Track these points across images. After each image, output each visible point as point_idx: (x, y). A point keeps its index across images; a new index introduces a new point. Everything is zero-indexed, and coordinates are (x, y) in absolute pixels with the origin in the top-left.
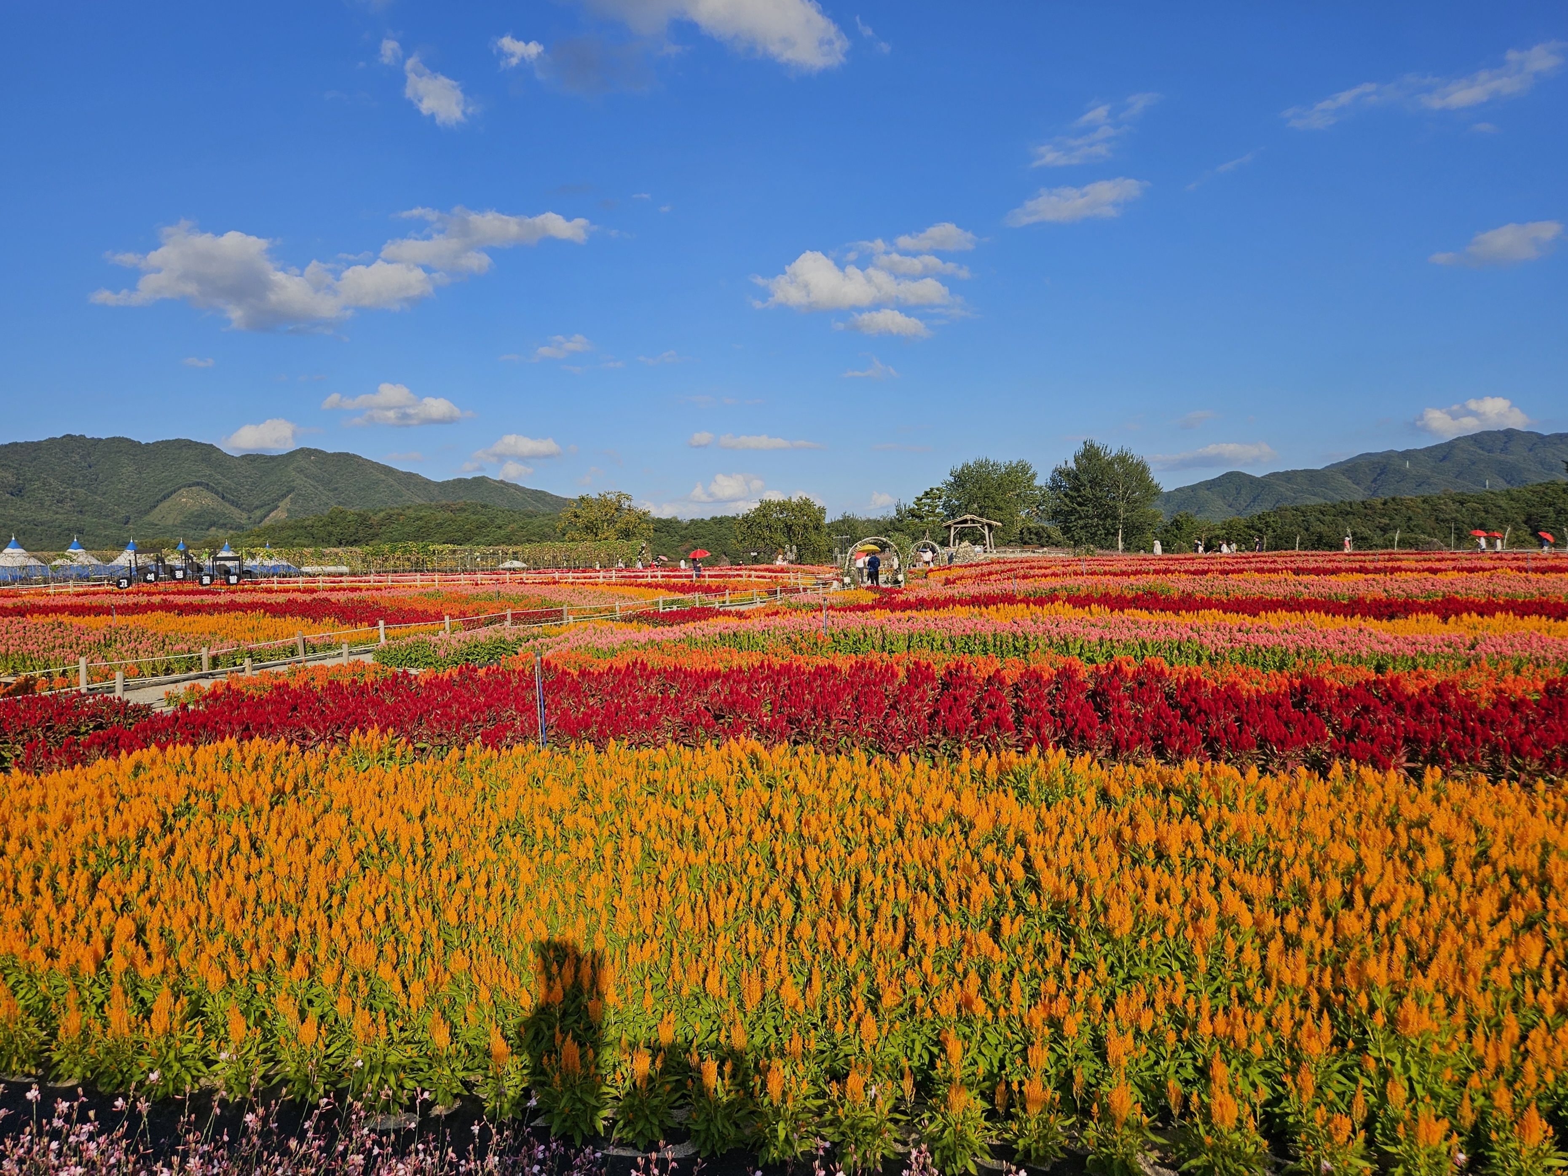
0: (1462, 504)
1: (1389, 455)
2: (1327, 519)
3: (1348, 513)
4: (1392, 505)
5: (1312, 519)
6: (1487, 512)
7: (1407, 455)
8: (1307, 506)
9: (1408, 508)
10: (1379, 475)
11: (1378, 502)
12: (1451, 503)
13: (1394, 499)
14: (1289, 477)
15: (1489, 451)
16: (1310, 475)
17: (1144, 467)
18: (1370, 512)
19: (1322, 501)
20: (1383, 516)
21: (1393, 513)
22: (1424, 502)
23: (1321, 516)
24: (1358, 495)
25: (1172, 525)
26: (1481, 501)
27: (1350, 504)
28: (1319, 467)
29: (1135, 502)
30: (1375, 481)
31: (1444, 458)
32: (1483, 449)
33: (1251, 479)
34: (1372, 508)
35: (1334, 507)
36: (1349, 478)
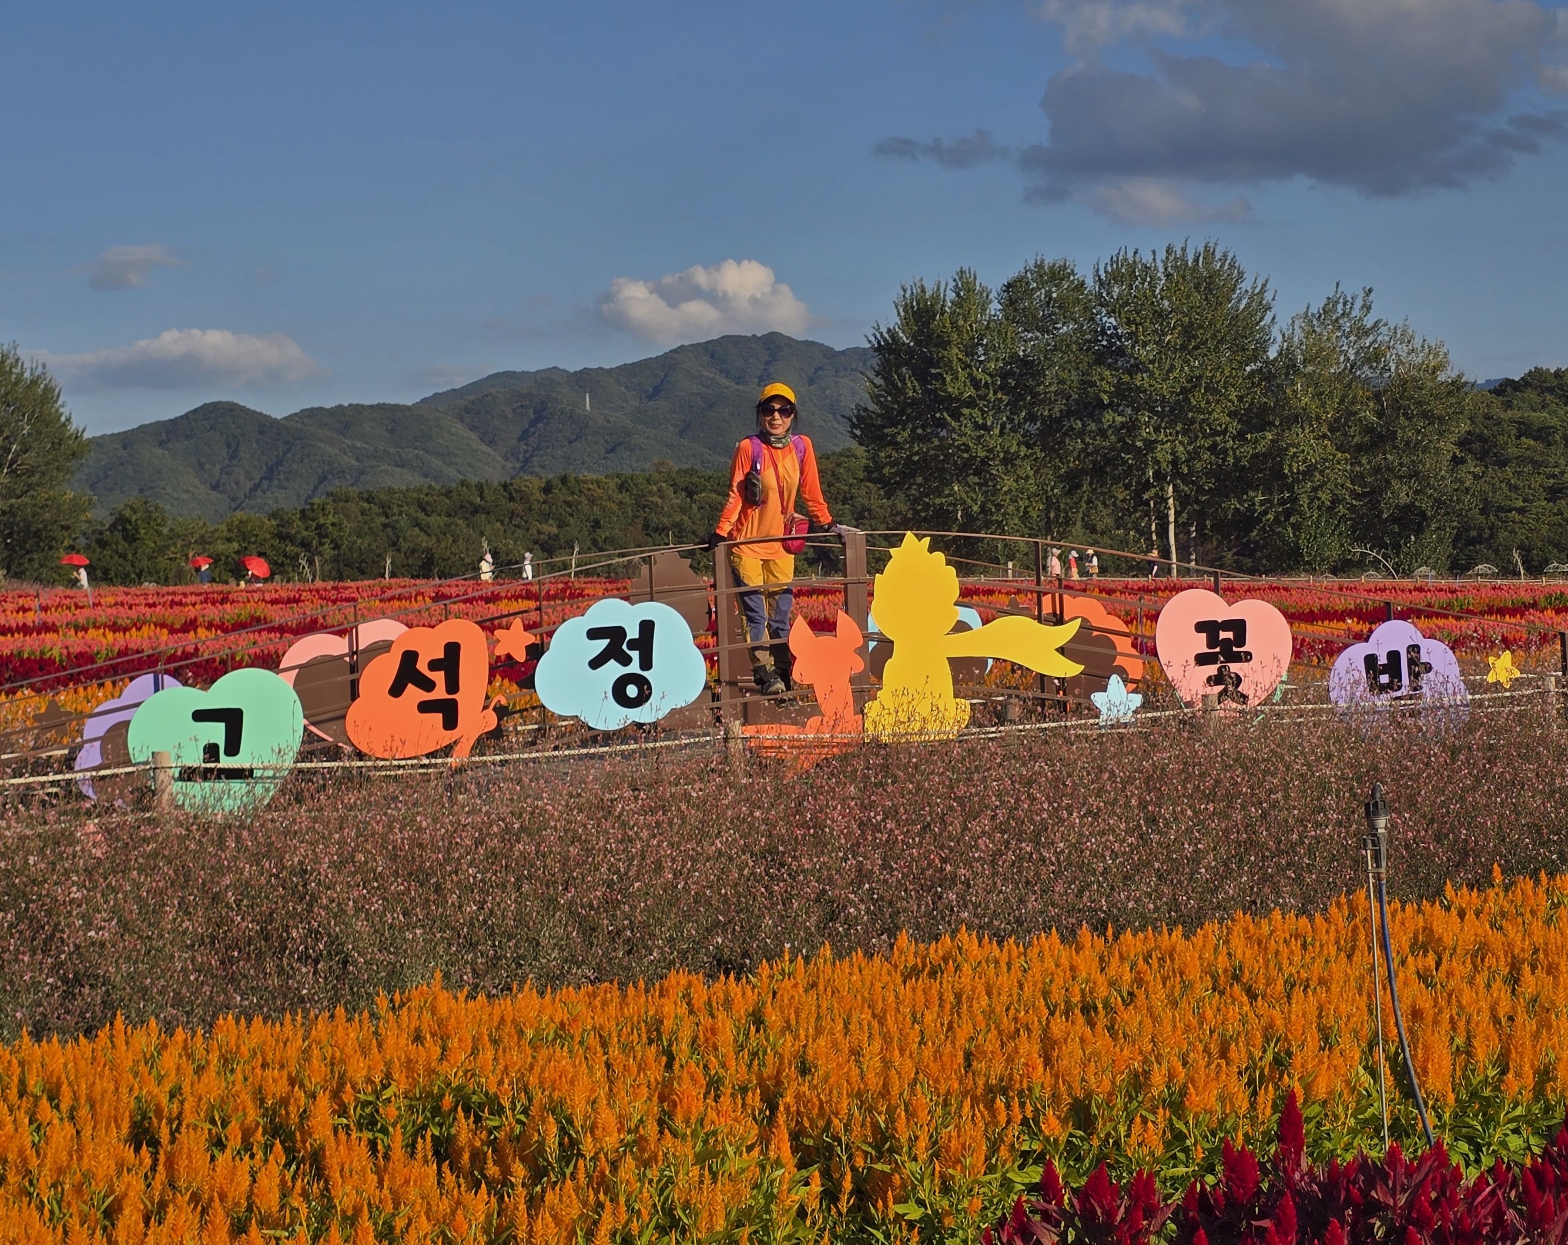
0: (690, 494)
1: (549, 379)
3: (476, 510)
4: (560, 494)
5: (403, 522)
8: (391, 491)
9: (592, 501)
10: (533, 423)
11: (533, 484)
12: (670, 492)
13: (564, 480)
14: (344, 419)
15: (739, 380)
17: (48, 390)
18: (518, 507)
19: (422, 481)
20: (545, 517)
22: (621, 487)
23: (421, 515)
24: (493, 468)
25: (113, 528)
27: (480, 488)
29: (31, 472)
30: (524, 436)
31: (655, 393)
32: (726, 373)
33: (262, 423)
34: (524, 498)
35: (448, 494)
36: (473, 428)
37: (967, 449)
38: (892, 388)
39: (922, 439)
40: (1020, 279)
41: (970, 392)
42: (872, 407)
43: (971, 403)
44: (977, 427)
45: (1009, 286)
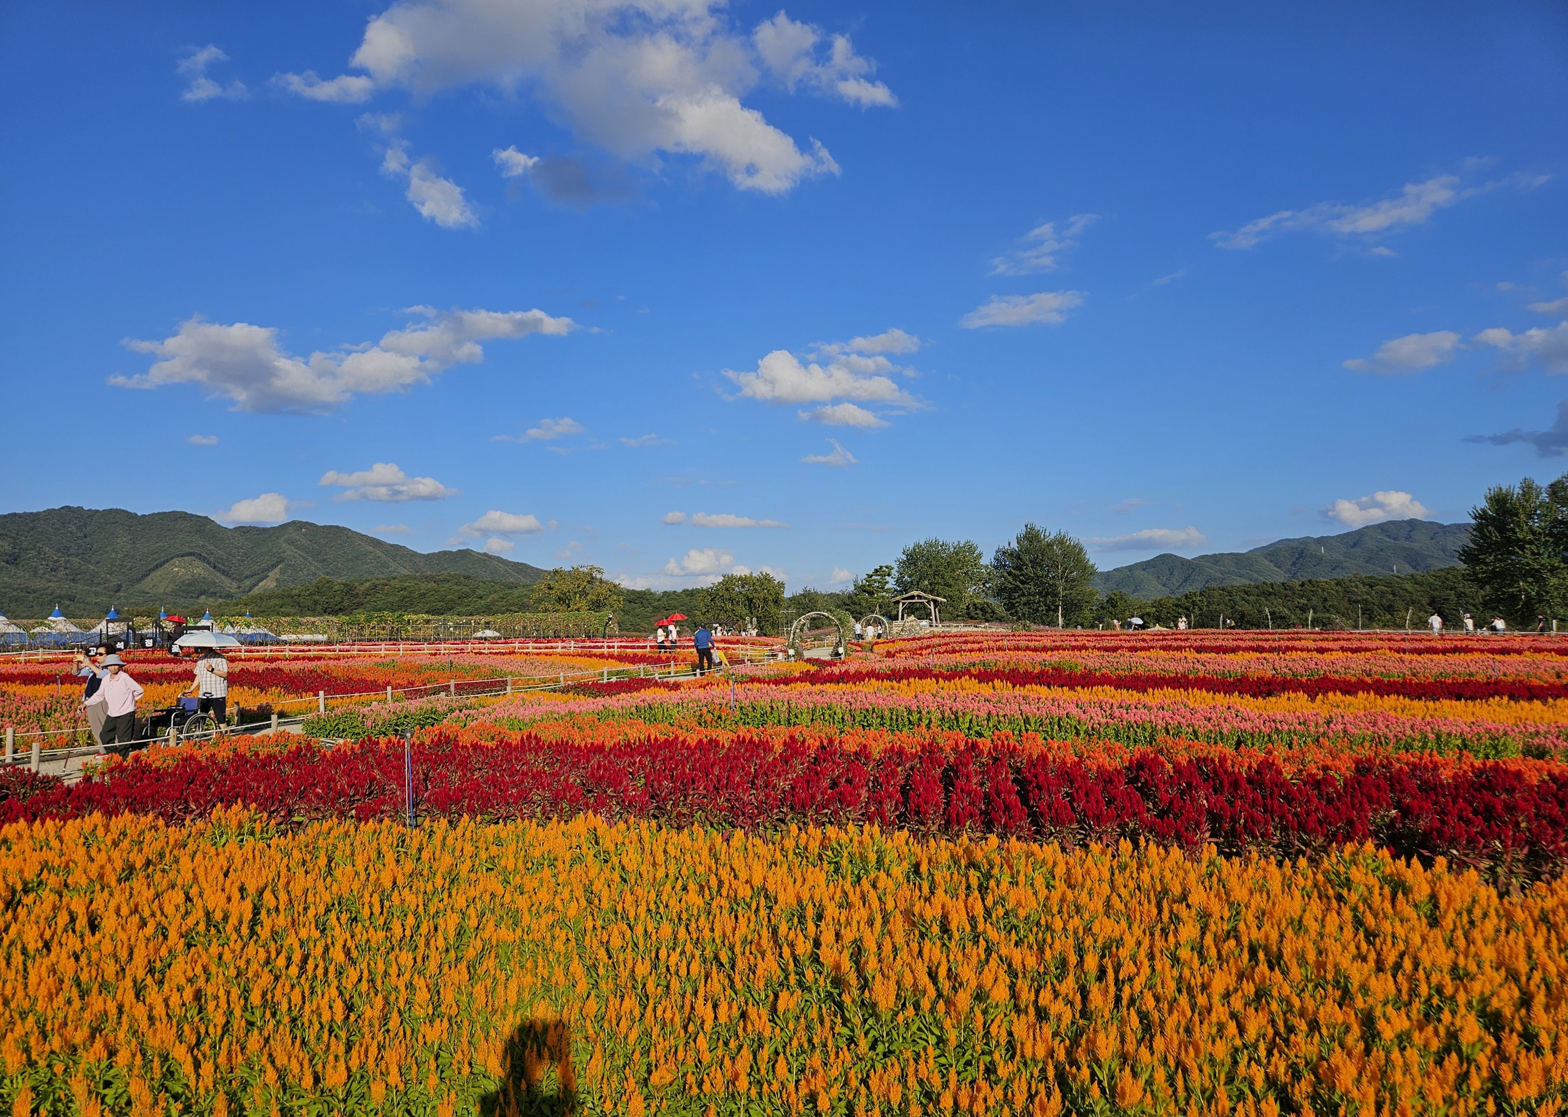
0: (1371, 587)
1: (1306, 541)
2: (1251, 598)
3: (1270, 594)
4: (1308, 587)
5: (1238, 599)
6: (1394, 595)
7: (1321, 541)
8: (1233, 587)
9: (1323, 590)
10: (1298, 559)
11: (1296, 583)
12: (1361, 586)
13: (1310, 581)
14: (1216, 559)
15: (1395, 539)
16: (1236, 557)
17: (1081, 550)
18: (1289, 593)
19: (1248, 582)
20: (1302, 597)
21: (1310, 594)
22: (1337, 584)
23: (1245, 596)
24: (1279, 577)
25: (1108, 602)
26: (1389, 584)
27: (1272, 585)
28: (1244, 551)
29: (1074, 581)
30: (1294, 564)
31: (1355, 545)
32: (1389, 536)
33: (1183, 562)
34: (1291, 589)
35: (1257, 588)
36: (1272, 562)
37: (1528, 564)
38: (1483, 536)
39: (1500, 560)
40: (1559, 482)
41: (1530, 537)
42: (1472, 545)
43: (1531, 542)
44: (1533, 554)
45: (1552, 486)
